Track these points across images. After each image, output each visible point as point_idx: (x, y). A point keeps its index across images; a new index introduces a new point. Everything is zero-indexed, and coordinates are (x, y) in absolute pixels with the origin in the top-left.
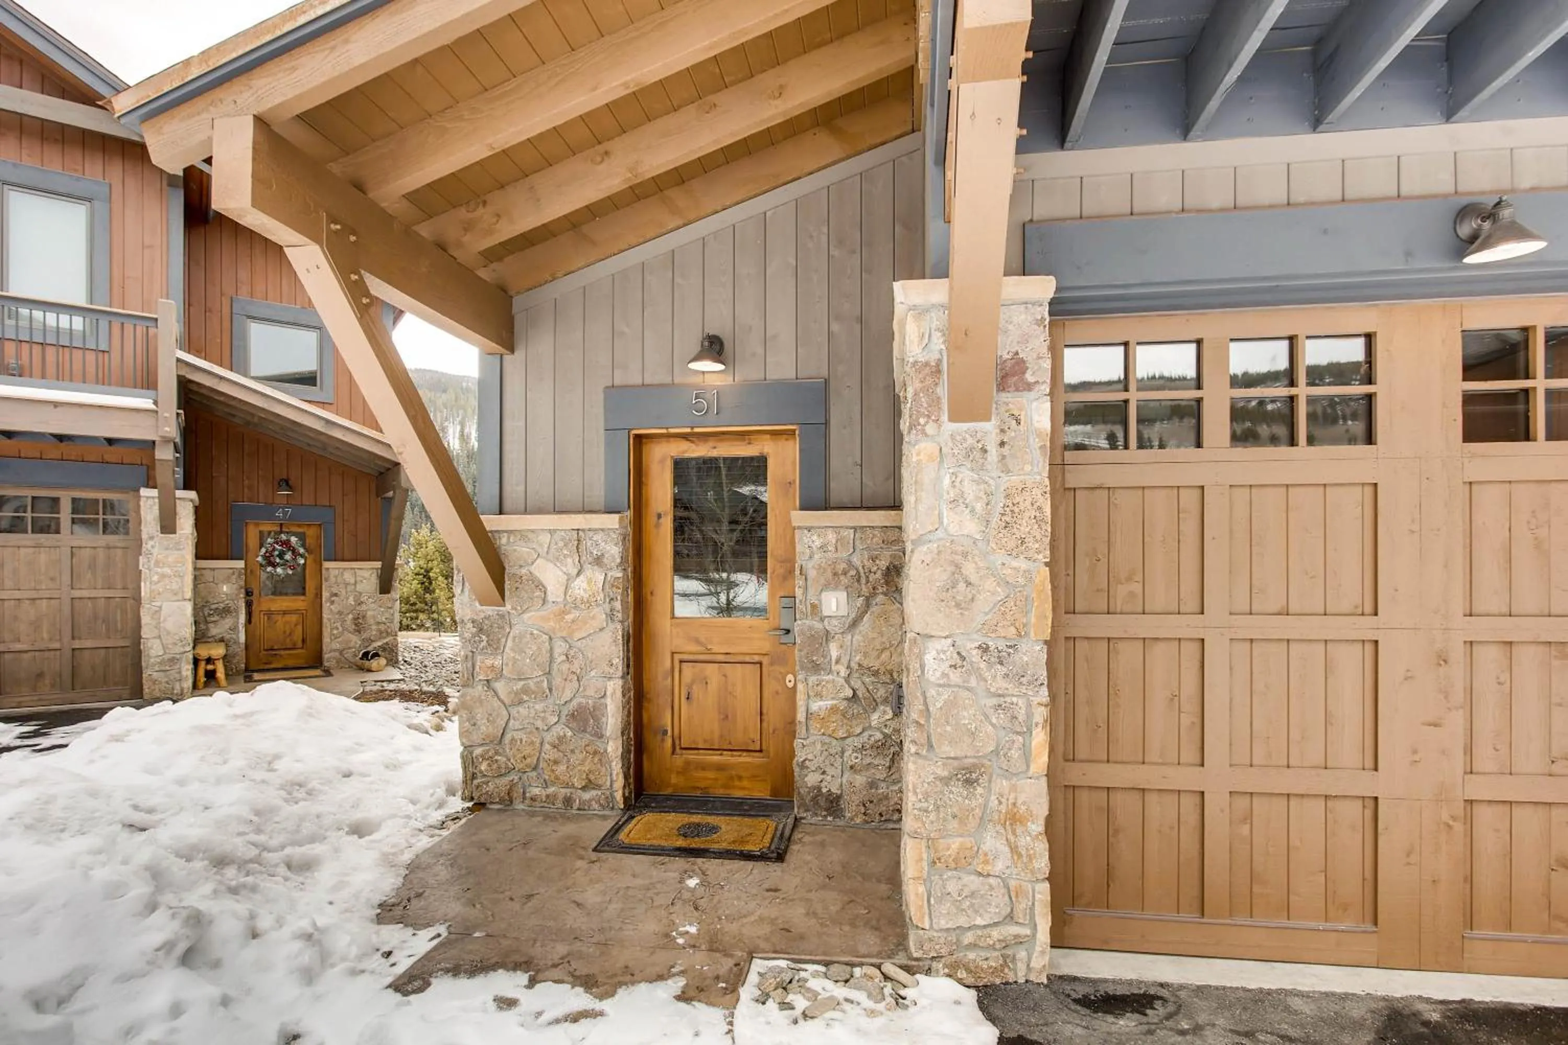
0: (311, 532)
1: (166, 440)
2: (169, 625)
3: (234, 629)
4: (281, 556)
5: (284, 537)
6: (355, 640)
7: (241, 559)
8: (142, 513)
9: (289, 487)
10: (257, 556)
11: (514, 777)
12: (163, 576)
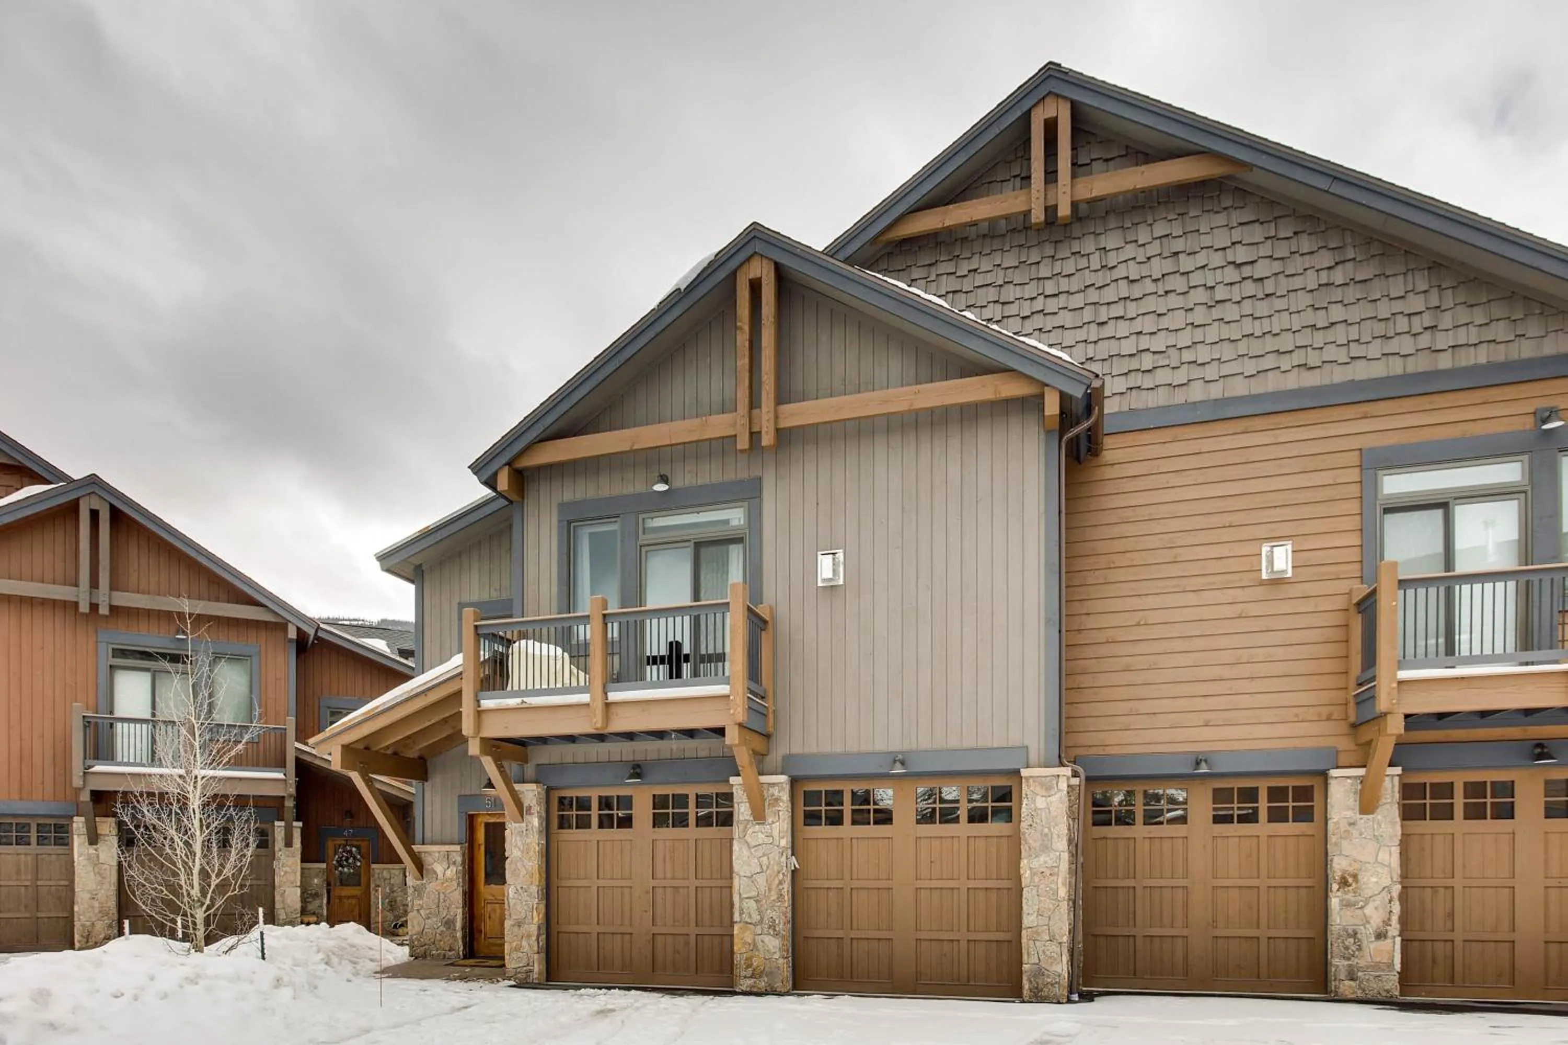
0: (364, 844)
1: (290, 796)
2: (289, 901)
3: (321, 907)
4: (347, 860)
5: (348, 848)
6: (390, 916)
7: (324, 862)
8: (276, 835)
9: (352, 816)
10: (333, 860)
11: (426, 947)
12: (286, 872)
